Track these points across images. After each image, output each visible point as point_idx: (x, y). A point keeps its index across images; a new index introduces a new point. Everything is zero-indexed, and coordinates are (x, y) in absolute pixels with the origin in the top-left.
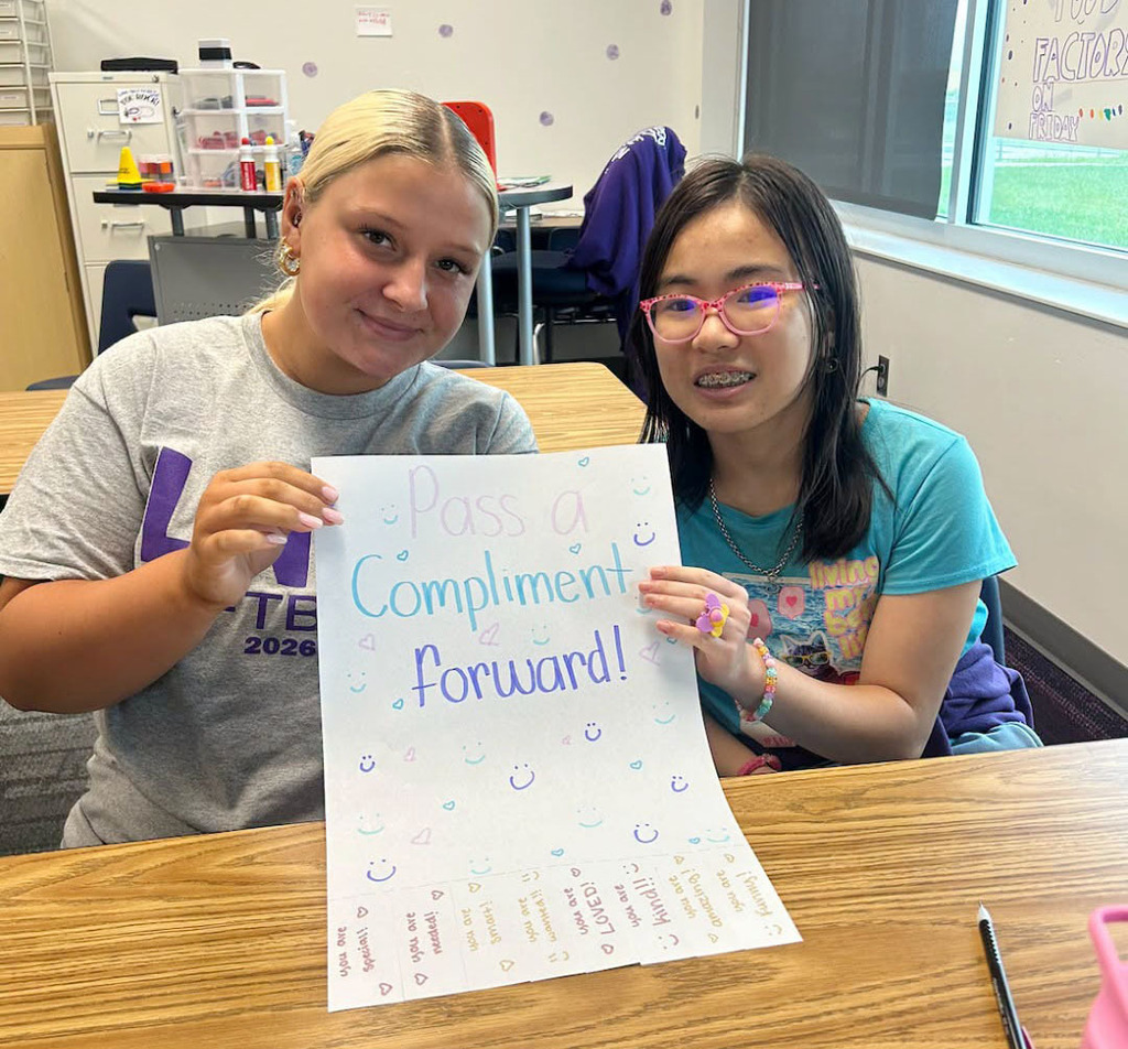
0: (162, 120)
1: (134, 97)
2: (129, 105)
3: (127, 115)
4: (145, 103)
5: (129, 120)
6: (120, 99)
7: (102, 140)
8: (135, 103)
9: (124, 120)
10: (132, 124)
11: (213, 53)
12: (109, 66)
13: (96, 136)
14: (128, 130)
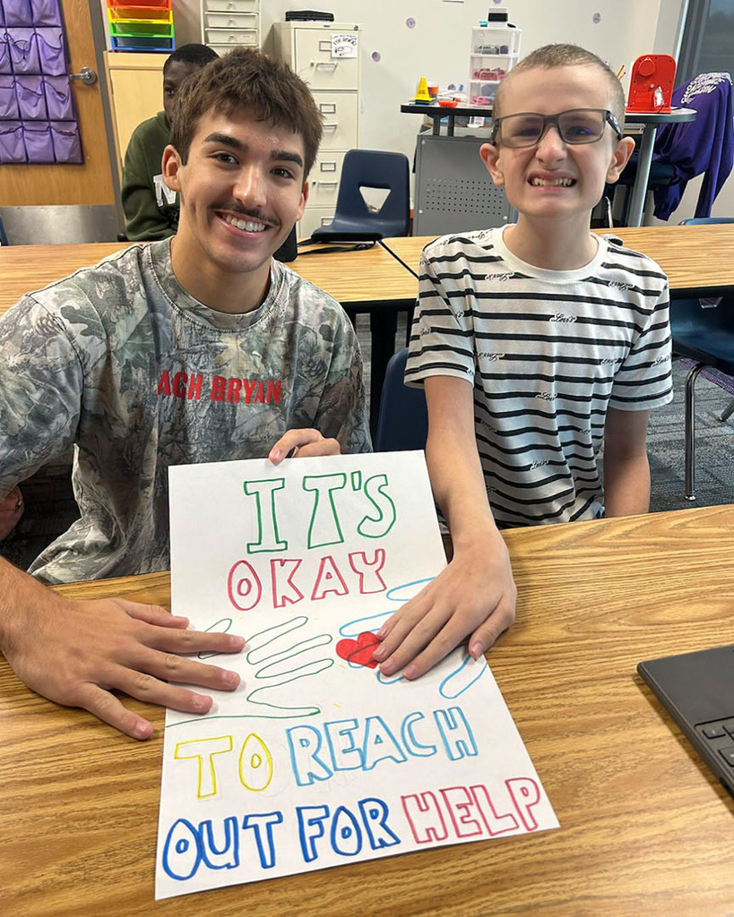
1: (342, 39)
2: (339, 45)
3: (336, 51)
4: (346, 43)
5: (337, 55)
6: (333, 41)
7: (319, 69)
8: (343, 44)
9: (334, 55)
10: (338, 58)
11: (498, 17)
12: (291, 16)
13: (315, 65)
14: (336, 62)
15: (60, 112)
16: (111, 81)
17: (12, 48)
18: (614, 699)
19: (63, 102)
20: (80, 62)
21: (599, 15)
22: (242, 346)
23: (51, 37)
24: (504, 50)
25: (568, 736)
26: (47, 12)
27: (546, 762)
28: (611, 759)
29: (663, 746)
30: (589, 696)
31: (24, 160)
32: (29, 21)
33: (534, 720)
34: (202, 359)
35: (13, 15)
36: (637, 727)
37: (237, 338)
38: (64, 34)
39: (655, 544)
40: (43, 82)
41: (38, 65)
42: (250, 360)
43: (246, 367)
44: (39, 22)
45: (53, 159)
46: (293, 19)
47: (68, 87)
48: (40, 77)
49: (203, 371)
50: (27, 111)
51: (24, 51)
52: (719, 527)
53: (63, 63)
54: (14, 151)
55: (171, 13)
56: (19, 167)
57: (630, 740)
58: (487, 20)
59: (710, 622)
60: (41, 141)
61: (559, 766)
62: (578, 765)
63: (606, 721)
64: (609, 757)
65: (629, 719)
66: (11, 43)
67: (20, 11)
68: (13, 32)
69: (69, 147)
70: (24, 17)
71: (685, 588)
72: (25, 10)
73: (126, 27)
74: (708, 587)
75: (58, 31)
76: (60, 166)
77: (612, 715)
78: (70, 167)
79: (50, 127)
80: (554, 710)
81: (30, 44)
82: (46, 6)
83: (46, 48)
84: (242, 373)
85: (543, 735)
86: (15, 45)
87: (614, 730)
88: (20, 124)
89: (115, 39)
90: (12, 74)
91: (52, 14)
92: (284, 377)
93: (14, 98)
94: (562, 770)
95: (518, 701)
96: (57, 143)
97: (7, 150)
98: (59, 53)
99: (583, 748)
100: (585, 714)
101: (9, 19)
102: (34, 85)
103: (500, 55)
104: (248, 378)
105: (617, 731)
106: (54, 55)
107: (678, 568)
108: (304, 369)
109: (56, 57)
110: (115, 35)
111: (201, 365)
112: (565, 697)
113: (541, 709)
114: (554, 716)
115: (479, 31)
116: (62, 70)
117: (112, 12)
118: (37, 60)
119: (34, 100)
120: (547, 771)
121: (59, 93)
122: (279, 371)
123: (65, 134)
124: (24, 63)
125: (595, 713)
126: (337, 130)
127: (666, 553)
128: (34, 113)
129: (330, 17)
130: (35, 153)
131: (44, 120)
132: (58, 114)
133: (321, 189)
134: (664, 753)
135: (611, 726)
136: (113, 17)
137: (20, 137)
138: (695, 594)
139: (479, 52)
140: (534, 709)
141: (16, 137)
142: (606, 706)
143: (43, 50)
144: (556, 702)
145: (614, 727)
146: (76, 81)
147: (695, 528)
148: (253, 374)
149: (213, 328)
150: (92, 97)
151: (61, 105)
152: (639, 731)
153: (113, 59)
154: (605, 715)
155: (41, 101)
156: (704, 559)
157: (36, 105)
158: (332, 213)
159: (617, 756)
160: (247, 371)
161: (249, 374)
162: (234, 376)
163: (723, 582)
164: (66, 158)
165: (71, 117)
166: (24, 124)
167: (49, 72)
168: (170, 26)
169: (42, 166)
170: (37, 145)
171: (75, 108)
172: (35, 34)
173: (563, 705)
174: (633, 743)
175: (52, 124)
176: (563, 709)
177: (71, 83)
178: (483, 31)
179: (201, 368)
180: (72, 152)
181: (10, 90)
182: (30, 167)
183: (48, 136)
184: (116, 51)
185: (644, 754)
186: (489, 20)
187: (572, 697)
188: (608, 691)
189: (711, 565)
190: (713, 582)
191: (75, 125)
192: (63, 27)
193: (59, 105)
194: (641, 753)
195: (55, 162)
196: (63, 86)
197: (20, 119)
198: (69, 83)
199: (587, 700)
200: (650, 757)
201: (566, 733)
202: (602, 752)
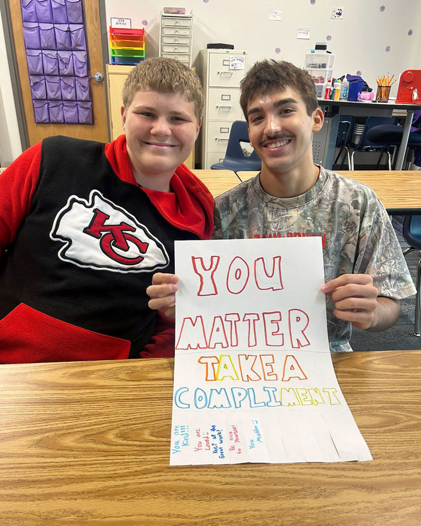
0: (243, 68)
1: (236, 59)
2: (234, 62)
3: (232, 66)
4: (239, 61)
5: (233, 68)
6: (231, 60)
7: (222, 75)
8: (236, 62)
9: (231, 68)
10: (233, 70)
11: (320, 47)
12: (210, 46)
13: (220, 73)
14: (232, 72)
15: (83, 96)
16: (109, 80)
17: (60, 62)
18: (289, 476)
19: (85, 91)
20: (95, 70)
21: (389, 47)
22: (301, 215)
23: (80, 56)
24: (324, 66)
25: (252, 499)
26: (79, 43)
27: (232, 515)
28: (275, 518)
29: (313, 513)
30: (274, 472)
31: (63, 121)
32: (69, 47)
33: (234, 484)
34: (279, 225)
35: (61, 44)
36: (300, 498)
37: (298, 211)
38: (88, 55)
39: (349, 373)
40: (75, 80)
41: (73, 71)
42: (305, 222)
43: (303, 226)
44: (75, 48)
45: (77, 121)
46: (211, 48)
47: (88, 83)
48: (74, 78)
49: (280, 231)
50: (66, 96)
51: (66, 63)
52: (394, 365)
53: (86, 71)
54: (57, 117)
55: (144, 43)
56: (60, 125)
57: (292, 507)
58: (314, 49)
59: (370, 429)
60: (72, 111)
61: (239, 519)
62: (252, 520)
63: (280, 491)
64: (274, 517)
65: (296, 491)
66: (59, 59)
67: (65, 42)
68: (61, 53)
69: (87, 115)
70: (67, 45)
71: (360, 404)
72: (67, 41)
73: (120, 51)
74: (376, 405)
75: (84, 53)
76: (81, 125)
77: (286, 487)
78: (87, 126)
79: (77, 104)
80: (249, 479)
81: (69, 60)
82: (79, 39)
83: (77, 61)
84: (301, 230)
85: (235, 496)
86: (61, 60)
87: (284, 498)
88: (61, 102)
89: (113, 58)
90: (59, 75)
91: (82, 44)
92: (328, 232)
93: (59, 88)
94: (240, 522)
95: (227, 470)
96: (80, 113)
97: (54, 117)
98: (84, 65)
99: (259, 509)
100: (267, 484)
101: (59, 46)
102: (70, 82)
103: (321, 69)
104: (305, 232)
105: (285, 499)
106: (81, 66)
107: (359, 390)
108: (343, 227)
109: (83, 67)
110: (114, 56)
111: (278, 228)
112: (258, 471)
113: (241, 477)
114: (247, 483)
115: (310, 55)
116: (85, 74)
117: (112, 43)
118: (72, 68)
119: (70, 90)
120: (231, 521)
121: (83, 86)
122: (325, 229)
123: (85, 108)
124: (65, 70)
125: (275, 485)
126: (231, 110)
127: (355, 379)
128: (69, 97)
129: (232, 47)
130: (68, 118)
131: (74, 101)
132: (81, 97)
133: (220, 142)
134: (312, 518)
135: (282, 495)
136: (113, 45)
137: (61, 109)
138: (366, 409)
139: (309, 67)
140: (236, 477)
141: (59, 109)
142: (283, 480)
143: (76, 63)
144: (251, 474)
145: (284, 496)
146: (92, 80)
147: (378, 364)
148: (308, 230)
149: (283, 208)
150: (101, 89)
151: (84, 93)
152: (300, 501)
153: (111, 68)
154: (281, 487)
155: (73, 90)
156: (378, 386)
157: (71, 92)
158: (223, 156)
159: (280, 517)
160: (304, 228)
161: (305, 230)
162: (297, 232)
163: (386, 403)
164: (84, 121)
165: (88, 99)
166: (64, 102)
167: (78, 74)
168: (143, 51)
169: (71, 125)
170: (70, 114)
171: (91, 95)
172: (72, 54)
173: (255, 477)
174: (293, 509)
175: (78, 102)
176: (254, 479)
177: (90, 81)
178: (313, 55)
179: (279, 229)
180: (87, 118)
181: (57, 84)
182: (65, 125)
183: (76, 109)
184: (114, 64)
185: (298, 518)
186: (316, 49)
187: (263, 472)
188: (287, 470)
189: (381, 390)
190: (380, 402)
191: (90, 103)
192: (87, 51)
193: (82, 93)
194: (296, 516)
195: (79, 123)
196: (85, 82)
197: (62, 100)
198: (89, 81)
199: (272, 475)
200: (302, 520)
201: (251, 496)
202: (271, 512)
